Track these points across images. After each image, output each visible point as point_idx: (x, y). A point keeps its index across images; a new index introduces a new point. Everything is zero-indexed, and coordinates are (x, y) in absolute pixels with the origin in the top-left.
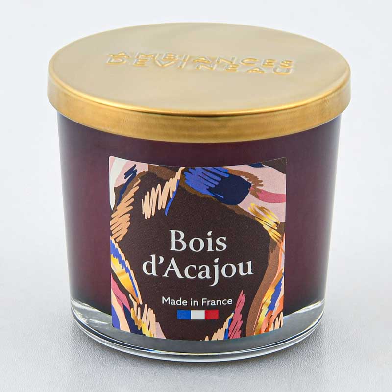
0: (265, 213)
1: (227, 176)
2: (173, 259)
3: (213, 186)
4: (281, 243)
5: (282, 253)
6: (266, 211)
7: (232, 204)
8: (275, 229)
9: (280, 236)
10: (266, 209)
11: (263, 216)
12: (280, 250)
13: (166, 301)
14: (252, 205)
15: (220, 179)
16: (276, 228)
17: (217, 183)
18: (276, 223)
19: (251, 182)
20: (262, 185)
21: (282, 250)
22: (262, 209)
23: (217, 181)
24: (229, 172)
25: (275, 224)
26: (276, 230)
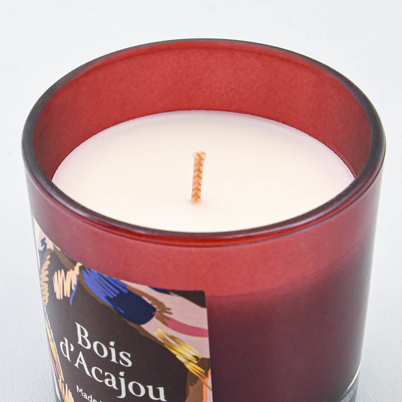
0: (178, 343)
1: (126, 292)
2: (81, 353)
3: (112, 297)
4: (204, 378)
5: (208, 389)
6: (179, 341)
7: (134, 322)
8: (194, 363)
9: (203, 371)
10: (179, 339)
11: (174, 346)
12: (204, 386)
13: (80, 391)
14: (160, 331)
15: (118, 292)
16: (196, 362)
17: (115, 295)
18: (195, 357)
19: (155, 307)
20: (171, 314)
21: (207, 386)
22: (172, 338)
23: (116, 293)
24: (127, 288)
25: (193, 358)
26: (196, 364)
